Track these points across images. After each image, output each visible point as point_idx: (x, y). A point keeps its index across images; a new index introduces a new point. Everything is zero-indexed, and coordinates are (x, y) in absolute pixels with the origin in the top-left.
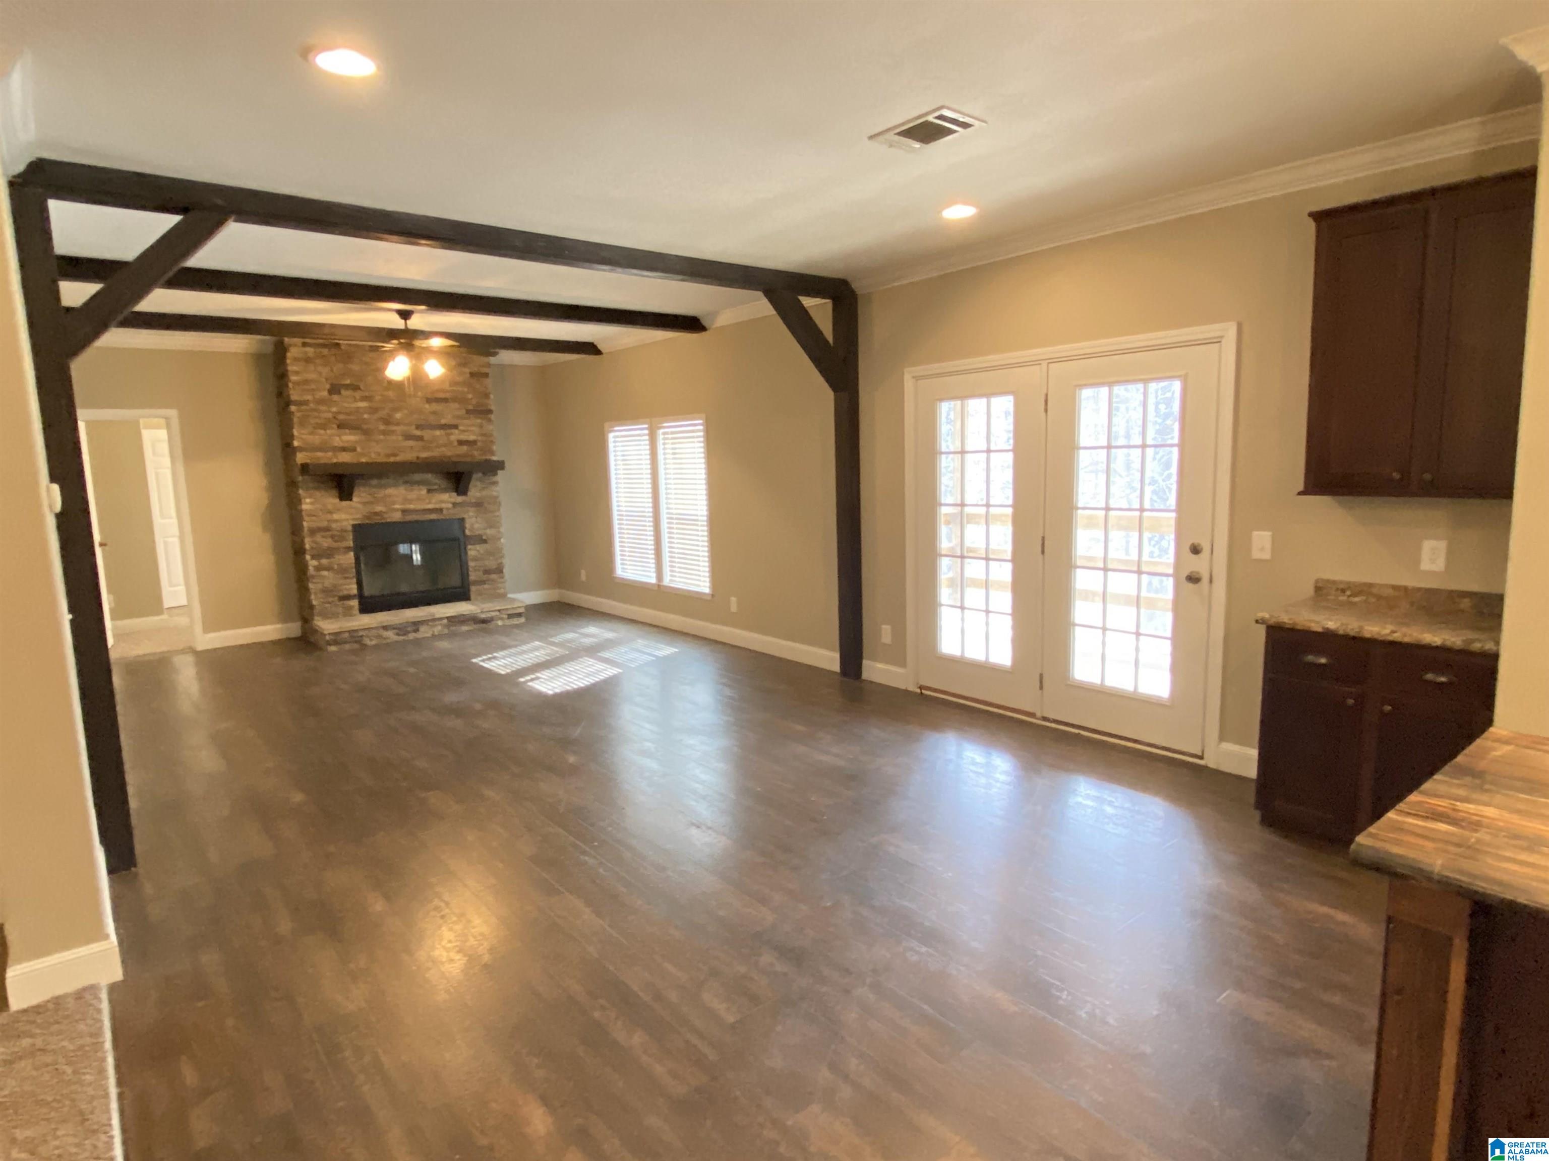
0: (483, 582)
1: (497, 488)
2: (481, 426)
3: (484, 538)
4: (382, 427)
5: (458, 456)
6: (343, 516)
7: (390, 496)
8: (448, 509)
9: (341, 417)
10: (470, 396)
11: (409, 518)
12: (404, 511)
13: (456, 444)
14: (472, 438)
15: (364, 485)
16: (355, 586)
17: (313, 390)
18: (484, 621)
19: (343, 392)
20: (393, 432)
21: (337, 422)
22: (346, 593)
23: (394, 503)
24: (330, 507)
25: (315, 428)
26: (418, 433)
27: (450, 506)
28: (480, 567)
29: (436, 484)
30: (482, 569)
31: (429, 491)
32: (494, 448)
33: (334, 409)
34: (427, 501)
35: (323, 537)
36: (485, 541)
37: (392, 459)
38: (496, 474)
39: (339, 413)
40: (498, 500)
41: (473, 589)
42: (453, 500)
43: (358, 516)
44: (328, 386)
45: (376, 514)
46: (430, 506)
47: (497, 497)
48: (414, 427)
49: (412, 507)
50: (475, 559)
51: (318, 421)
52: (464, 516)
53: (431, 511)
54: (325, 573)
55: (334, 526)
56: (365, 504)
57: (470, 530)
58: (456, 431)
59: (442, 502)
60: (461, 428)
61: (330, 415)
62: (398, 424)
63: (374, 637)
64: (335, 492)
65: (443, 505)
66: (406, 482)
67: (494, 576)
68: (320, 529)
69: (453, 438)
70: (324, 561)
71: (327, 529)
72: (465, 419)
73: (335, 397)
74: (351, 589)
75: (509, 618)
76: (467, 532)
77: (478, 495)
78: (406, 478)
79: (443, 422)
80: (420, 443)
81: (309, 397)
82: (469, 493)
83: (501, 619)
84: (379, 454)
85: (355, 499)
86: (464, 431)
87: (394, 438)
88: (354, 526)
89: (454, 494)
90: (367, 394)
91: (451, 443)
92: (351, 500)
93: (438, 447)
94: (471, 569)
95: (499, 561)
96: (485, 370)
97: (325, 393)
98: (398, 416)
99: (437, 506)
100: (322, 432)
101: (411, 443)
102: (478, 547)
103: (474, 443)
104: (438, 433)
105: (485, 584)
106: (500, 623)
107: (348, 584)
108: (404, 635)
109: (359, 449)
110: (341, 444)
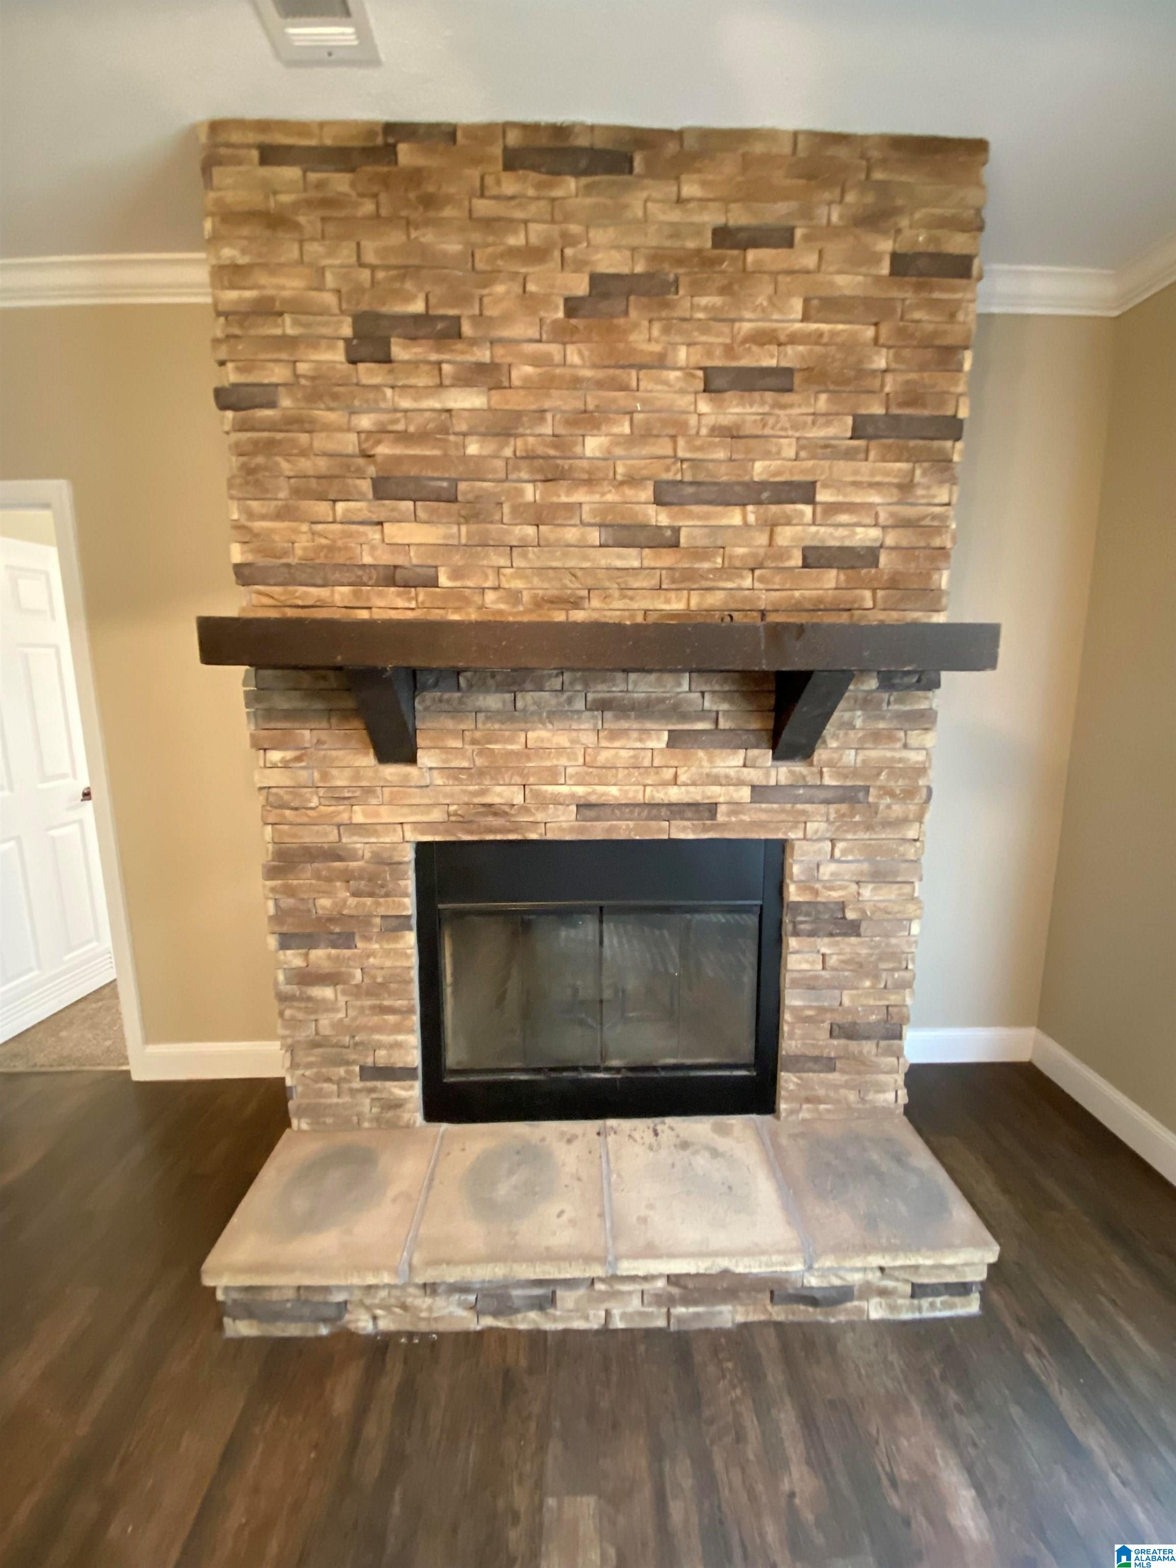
0: (828, 1064)
1: (930, 739)
2: (906, 487)
3: (851, 915)
4: (530, 493)
5: (798, 608)
6: (386, 815)
7: (541, 751)
8: (736, 806)
9: (383, 450)
10: (880, 362)
11: (598, 831)
12: (584, 807)
13: (796, 560)
14: (866, 536)
15: (456, 712)
16: (414, 1040)
17: (288, 342)
18: (810, 1299)
19: (399, 351)
20: (573, 508)
21: (372, 471)
22: (382, 1057)
23: (553, 776)
24: (341, 780)
25: (297, 493)
26: (661, 518)
27: (745, 794)
28: (822, 1010)
29: (702, 714)
30: (829, 1017)
31: (675, 739)
32: (944, 579)
33: (365, 422)
34: (668, 774)
35: (318, 876)
36: (853, 929)
37: (559, 616)
38: (935, 684)
39: (381, 432)
40: (921, 782)
41: (788, 1081)
42: (754, 775)
43: (437, 815)
44: (347, 330)
45: (490, 809)
46: (674, 794)
47: (921, 770)
48: (647, 494)
49: (613, 792)
50: (810, 984)
51: (305, 465)
52: (792, 835)
53: (676, 810)
54: (326, 993)
55: (355, 842)
56: (453, 773)
57: (805, 886)
58: (807, 509)
59: (715, 780)
60: (822, 496)
61: (349, 443)
62: (590, 482)
63: (387, 1308)
64: (357, 731)
65: (716, 793)
66: (602, 706)
67: (868, 1047)
68: (312, 854)
69: (785, 535)
70: (320, 956)
71: (334, 854)
72: (849, 455)
73: (371, 374)
74: (398, 1045)
75: (913, 1296)
76: (793, 894)
77: (850, 757)
78: (599, 691)
79: (760, 470)
80: (667, 559)
81: (278, 374)
82: (820, 754)
83: (883, 1293)
84: (514, 596)
85: (425, 758)
86: (833, 508)
87: (571, 534)
88: (422, 848)
89: (765, 756)
90: (484, 355)
91: (776, 553)
92: (412, 760)
93: (730, 570)
94: (787, 1016)
95: (893, 999)
96: (957, 244)
97: (338, 355)
98: (593, 445)
99: (696, 794)
100: (322, 508)
101: (631, 558)
102: (824, 945)
103: (870, 556)
104: (734, 517)
105: (833, 1070)
106: (876, 1310)
107: (398, 1029)
108: (496, 1314)
109: (443, 581)
110: (386, 558)
